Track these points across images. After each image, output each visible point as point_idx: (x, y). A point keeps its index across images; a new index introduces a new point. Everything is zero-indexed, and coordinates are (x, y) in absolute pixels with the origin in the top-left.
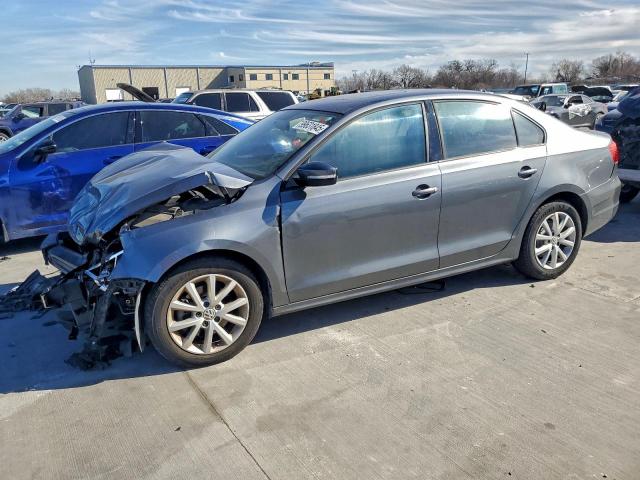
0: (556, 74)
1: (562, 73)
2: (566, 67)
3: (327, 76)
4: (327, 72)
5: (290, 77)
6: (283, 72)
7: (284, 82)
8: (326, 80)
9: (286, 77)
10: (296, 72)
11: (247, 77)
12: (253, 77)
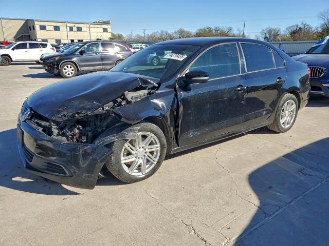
0: (264, 36)
1: (268, 36)
2: (270, 32)
3: (105, 30)
4: (105, 27)
5: (75, 29)
6: (68, 25)
7: (70, 33)
8: (104, 33)
9: (71, 29)
10: (80, 26)
11: (37, 27)
12: (43, 28)
